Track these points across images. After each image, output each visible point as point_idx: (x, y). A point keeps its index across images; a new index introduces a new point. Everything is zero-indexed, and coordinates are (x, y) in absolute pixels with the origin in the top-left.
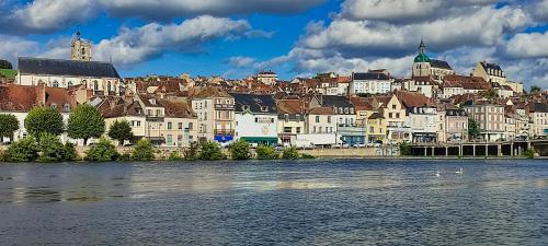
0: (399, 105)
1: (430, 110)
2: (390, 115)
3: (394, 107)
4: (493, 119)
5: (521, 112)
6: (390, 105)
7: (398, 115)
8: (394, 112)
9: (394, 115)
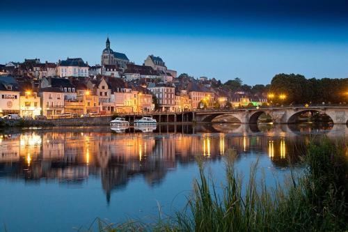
0: (106, 87)
1: (128, 90)
2: (101, 94)
3: (103, 88)
4: (168, 96)
5: (184, 92)
6: (100, 86)
7: (106, 94)
8: (104, 91)
9: (103, 94)
